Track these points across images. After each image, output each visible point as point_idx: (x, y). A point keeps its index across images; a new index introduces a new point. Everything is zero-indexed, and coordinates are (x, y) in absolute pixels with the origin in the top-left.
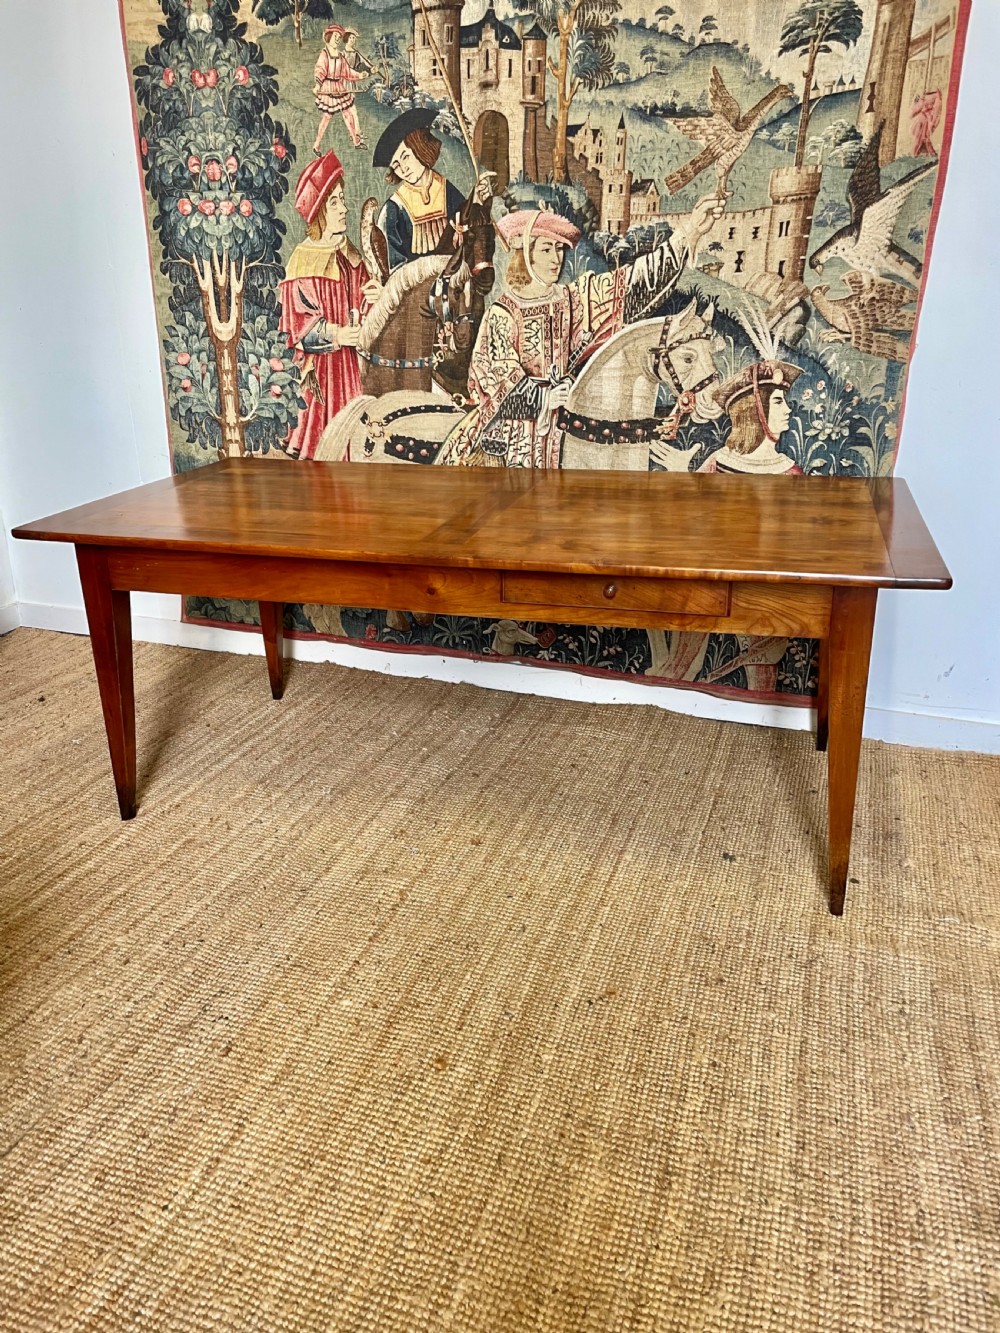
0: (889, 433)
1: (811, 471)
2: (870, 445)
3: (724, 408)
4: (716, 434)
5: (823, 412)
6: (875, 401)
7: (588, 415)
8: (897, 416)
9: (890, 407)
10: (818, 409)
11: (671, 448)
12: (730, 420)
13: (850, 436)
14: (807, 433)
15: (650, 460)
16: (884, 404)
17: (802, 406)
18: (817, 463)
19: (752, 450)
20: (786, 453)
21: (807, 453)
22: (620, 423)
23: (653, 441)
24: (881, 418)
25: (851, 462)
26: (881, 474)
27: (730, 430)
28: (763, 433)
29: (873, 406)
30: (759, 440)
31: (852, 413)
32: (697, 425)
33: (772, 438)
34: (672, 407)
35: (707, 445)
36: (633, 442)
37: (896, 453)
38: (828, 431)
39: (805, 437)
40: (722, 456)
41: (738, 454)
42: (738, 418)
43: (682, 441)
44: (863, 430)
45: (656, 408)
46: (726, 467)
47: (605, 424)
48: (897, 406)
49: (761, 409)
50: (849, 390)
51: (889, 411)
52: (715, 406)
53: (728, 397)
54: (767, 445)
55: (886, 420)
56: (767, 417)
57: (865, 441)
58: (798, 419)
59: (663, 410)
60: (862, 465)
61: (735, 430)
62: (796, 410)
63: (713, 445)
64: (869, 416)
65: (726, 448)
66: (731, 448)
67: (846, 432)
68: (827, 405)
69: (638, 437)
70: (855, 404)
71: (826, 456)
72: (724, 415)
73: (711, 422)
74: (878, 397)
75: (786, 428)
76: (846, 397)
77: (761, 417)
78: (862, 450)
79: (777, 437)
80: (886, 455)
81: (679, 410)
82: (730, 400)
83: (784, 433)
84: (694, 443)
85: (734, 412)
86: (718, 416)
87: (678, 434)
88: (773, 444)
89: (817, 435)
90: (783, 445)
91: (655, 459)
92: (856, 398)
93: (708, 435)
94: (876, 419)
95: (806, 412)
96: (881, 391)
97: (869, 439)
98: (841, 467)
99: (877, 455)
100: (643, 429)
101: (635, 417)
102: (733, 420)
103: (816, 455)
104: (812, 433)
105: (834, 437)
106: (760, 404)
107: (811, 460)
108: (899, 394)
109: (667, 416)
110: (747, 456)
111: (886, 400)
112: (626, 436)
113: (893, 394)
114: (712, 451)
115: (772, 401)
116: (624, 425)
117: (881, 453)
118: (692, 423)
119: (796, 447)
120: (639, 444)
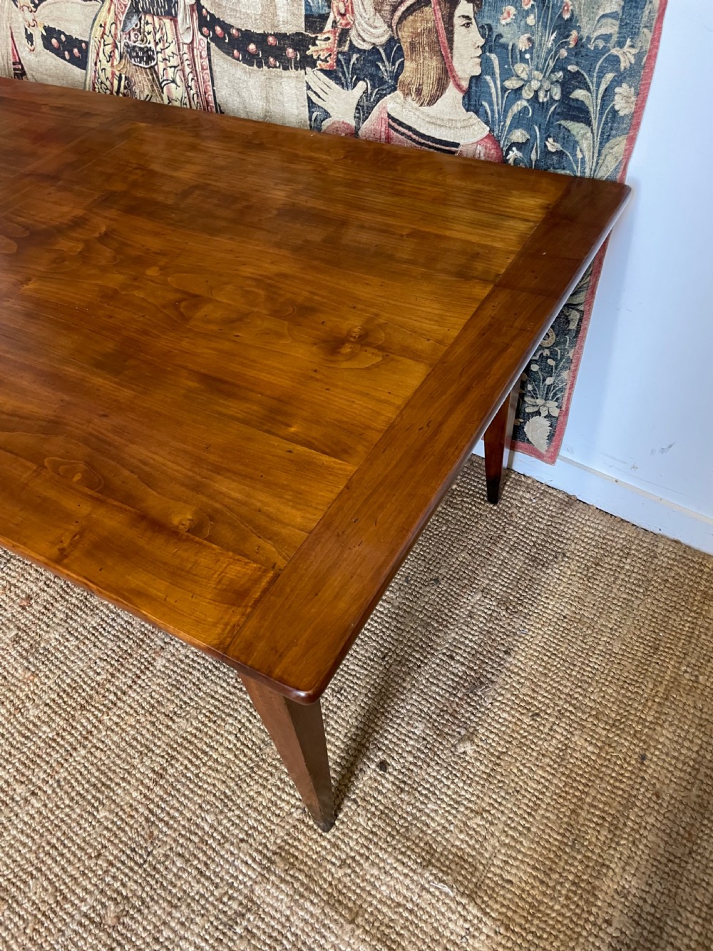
0: (622, 101)
1: (510, 149)
2: (589, 123)
3: (390, 26)
4: (385, 68)
5: (530, 51)
6: (601, 44)
7: (229, 21)
8: (640, 75)
9: (627, 57)
10: (522, 44)
11: (332, 83)
12: (400, 48)
13: (561, 101)
14: (508, 84)
15: (309, 98)
16: (615, 51)
17: (500, 36)
18: (519, 135)
19: (433, 100)
20: (476, 112)
21: (505, 117)
22: (264, 36)
23: (308, 69)
24: (610, 76)
25: (558, 146)
26: (603, 174)
27: (402, 64)
28: (446, 75)
29: (598, 53)
30: (441, 87)
31: (567, 60)
32: (359, 51)
33: (458, 86)
34: (325, 17)
35: (373, 87)
36: (286, 68)
37: (632, 140)
38: (535, 85)
39: (504, 89)
40: (394, 104)
41: (416, 105)
42: (412, 45)
43: (344, 73)
44: (579, 94)
45: (307, 17)
46: (401, 124)
47: (248, 36)
48: (638, 57)
49: (442, 32)
50: (567, 16)
51: (624, 64)
52: (379, 22)
53: (395, 9)
54: (452, 96)
55: (617, 82)
56: (451, 49)
57: (579, 113)
58: (493, 56)
59: (315, 21)
60: (574, 156)
61: (409, 65)
62: (492, 42)
63: (383, 87)
64: (590, 72)
65: (398, 92)
66: (406, 95)
67: (557, 93)
68: (536, 38)
69: (289, 60)
70: (572, 45)
71: (529, 129)
72: (391, 39)
73: (375, 50)
74: (607, 38)
75: (477, 71)
76: (564, 27)
77: (443, 46)
78: (576, 128)
79: (465, 84)
80: (612, 141)
81: (335, 22)
82: (399, 13)
83: (475, 79)
84: (358, 79)
85: (405, 35)
86: (384, 39)
87: (338, 61)
88: (460, 95)
89: (520, 89)
90: (473, 99)
91: (314, 98)
92: (574, 33)
93: (372, 70)
94: (600, 78)
95: (505, 46)
96: (611, 28)
97: (588, 112)
98: (546, 153)
99: (598, 140)
100: (295, 50)
101: (283, 29)
102: (405, 47)
103: (519, 121)
104: (512, 84)
105: (542, 98)
106: (441, 25)
107: (510, 131)
108: (647, 34)
109: (321, 30)
110: (425, 109)
111: (621, 44)
112: (276, 58)
113: (634, 34)
114: (382, 96)
115: (458, 22)
116: (271, 39)
117: (605, 138)
118: (353, 48)
119: (491, 104)
120: (292, 72)
